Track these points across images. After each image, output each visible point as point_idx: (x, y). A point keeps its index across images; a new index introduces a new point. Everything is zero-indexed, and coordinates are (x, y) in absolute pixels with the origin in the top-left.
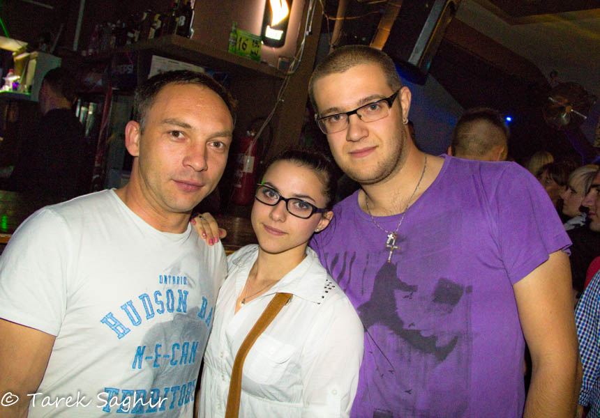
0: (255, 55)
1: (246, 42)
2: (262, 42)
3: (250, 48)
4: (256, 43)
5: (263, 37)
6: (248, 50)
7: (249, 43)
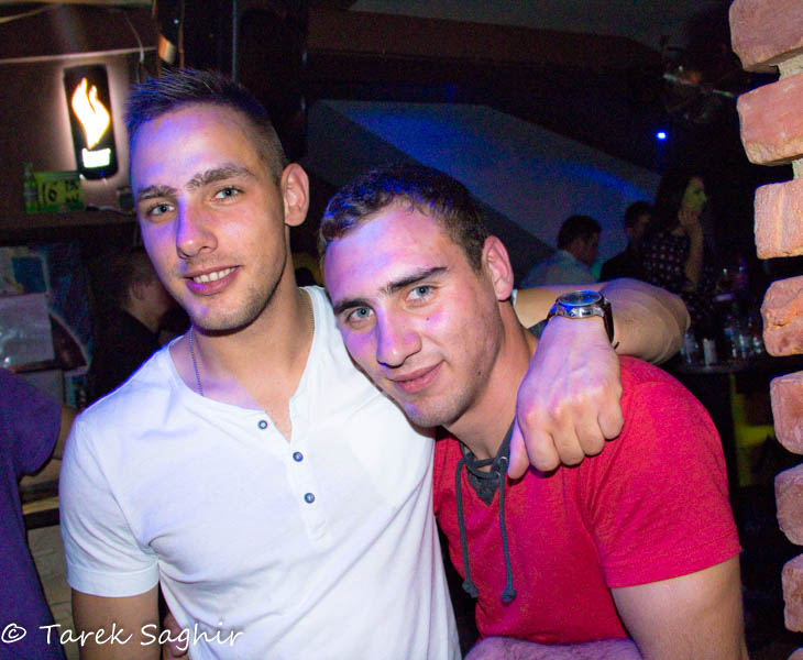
0: (73, 203)
1: (54, 188)
2: (82, 176)
3: (63, 194)
4: (73, 183)
5: (81, 168)
6: (61, 198)
7: (60, 188)
